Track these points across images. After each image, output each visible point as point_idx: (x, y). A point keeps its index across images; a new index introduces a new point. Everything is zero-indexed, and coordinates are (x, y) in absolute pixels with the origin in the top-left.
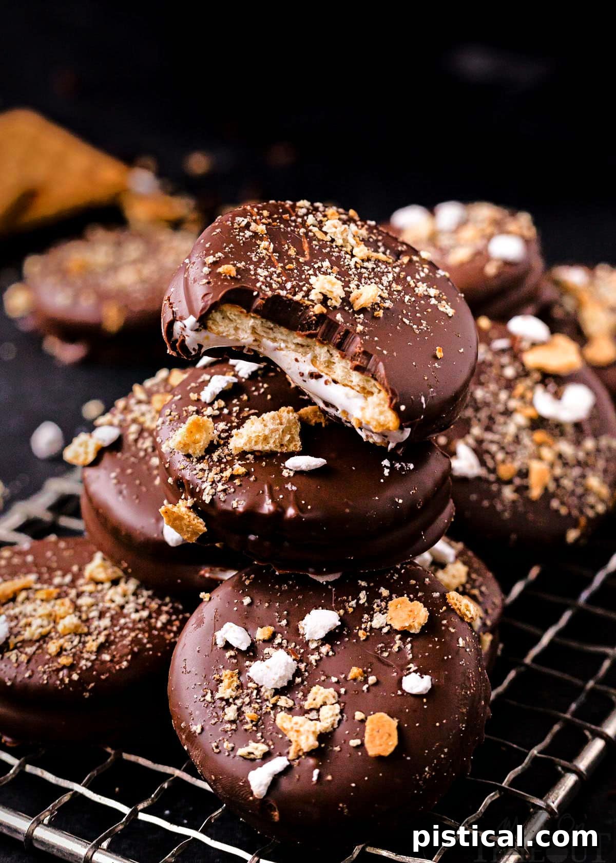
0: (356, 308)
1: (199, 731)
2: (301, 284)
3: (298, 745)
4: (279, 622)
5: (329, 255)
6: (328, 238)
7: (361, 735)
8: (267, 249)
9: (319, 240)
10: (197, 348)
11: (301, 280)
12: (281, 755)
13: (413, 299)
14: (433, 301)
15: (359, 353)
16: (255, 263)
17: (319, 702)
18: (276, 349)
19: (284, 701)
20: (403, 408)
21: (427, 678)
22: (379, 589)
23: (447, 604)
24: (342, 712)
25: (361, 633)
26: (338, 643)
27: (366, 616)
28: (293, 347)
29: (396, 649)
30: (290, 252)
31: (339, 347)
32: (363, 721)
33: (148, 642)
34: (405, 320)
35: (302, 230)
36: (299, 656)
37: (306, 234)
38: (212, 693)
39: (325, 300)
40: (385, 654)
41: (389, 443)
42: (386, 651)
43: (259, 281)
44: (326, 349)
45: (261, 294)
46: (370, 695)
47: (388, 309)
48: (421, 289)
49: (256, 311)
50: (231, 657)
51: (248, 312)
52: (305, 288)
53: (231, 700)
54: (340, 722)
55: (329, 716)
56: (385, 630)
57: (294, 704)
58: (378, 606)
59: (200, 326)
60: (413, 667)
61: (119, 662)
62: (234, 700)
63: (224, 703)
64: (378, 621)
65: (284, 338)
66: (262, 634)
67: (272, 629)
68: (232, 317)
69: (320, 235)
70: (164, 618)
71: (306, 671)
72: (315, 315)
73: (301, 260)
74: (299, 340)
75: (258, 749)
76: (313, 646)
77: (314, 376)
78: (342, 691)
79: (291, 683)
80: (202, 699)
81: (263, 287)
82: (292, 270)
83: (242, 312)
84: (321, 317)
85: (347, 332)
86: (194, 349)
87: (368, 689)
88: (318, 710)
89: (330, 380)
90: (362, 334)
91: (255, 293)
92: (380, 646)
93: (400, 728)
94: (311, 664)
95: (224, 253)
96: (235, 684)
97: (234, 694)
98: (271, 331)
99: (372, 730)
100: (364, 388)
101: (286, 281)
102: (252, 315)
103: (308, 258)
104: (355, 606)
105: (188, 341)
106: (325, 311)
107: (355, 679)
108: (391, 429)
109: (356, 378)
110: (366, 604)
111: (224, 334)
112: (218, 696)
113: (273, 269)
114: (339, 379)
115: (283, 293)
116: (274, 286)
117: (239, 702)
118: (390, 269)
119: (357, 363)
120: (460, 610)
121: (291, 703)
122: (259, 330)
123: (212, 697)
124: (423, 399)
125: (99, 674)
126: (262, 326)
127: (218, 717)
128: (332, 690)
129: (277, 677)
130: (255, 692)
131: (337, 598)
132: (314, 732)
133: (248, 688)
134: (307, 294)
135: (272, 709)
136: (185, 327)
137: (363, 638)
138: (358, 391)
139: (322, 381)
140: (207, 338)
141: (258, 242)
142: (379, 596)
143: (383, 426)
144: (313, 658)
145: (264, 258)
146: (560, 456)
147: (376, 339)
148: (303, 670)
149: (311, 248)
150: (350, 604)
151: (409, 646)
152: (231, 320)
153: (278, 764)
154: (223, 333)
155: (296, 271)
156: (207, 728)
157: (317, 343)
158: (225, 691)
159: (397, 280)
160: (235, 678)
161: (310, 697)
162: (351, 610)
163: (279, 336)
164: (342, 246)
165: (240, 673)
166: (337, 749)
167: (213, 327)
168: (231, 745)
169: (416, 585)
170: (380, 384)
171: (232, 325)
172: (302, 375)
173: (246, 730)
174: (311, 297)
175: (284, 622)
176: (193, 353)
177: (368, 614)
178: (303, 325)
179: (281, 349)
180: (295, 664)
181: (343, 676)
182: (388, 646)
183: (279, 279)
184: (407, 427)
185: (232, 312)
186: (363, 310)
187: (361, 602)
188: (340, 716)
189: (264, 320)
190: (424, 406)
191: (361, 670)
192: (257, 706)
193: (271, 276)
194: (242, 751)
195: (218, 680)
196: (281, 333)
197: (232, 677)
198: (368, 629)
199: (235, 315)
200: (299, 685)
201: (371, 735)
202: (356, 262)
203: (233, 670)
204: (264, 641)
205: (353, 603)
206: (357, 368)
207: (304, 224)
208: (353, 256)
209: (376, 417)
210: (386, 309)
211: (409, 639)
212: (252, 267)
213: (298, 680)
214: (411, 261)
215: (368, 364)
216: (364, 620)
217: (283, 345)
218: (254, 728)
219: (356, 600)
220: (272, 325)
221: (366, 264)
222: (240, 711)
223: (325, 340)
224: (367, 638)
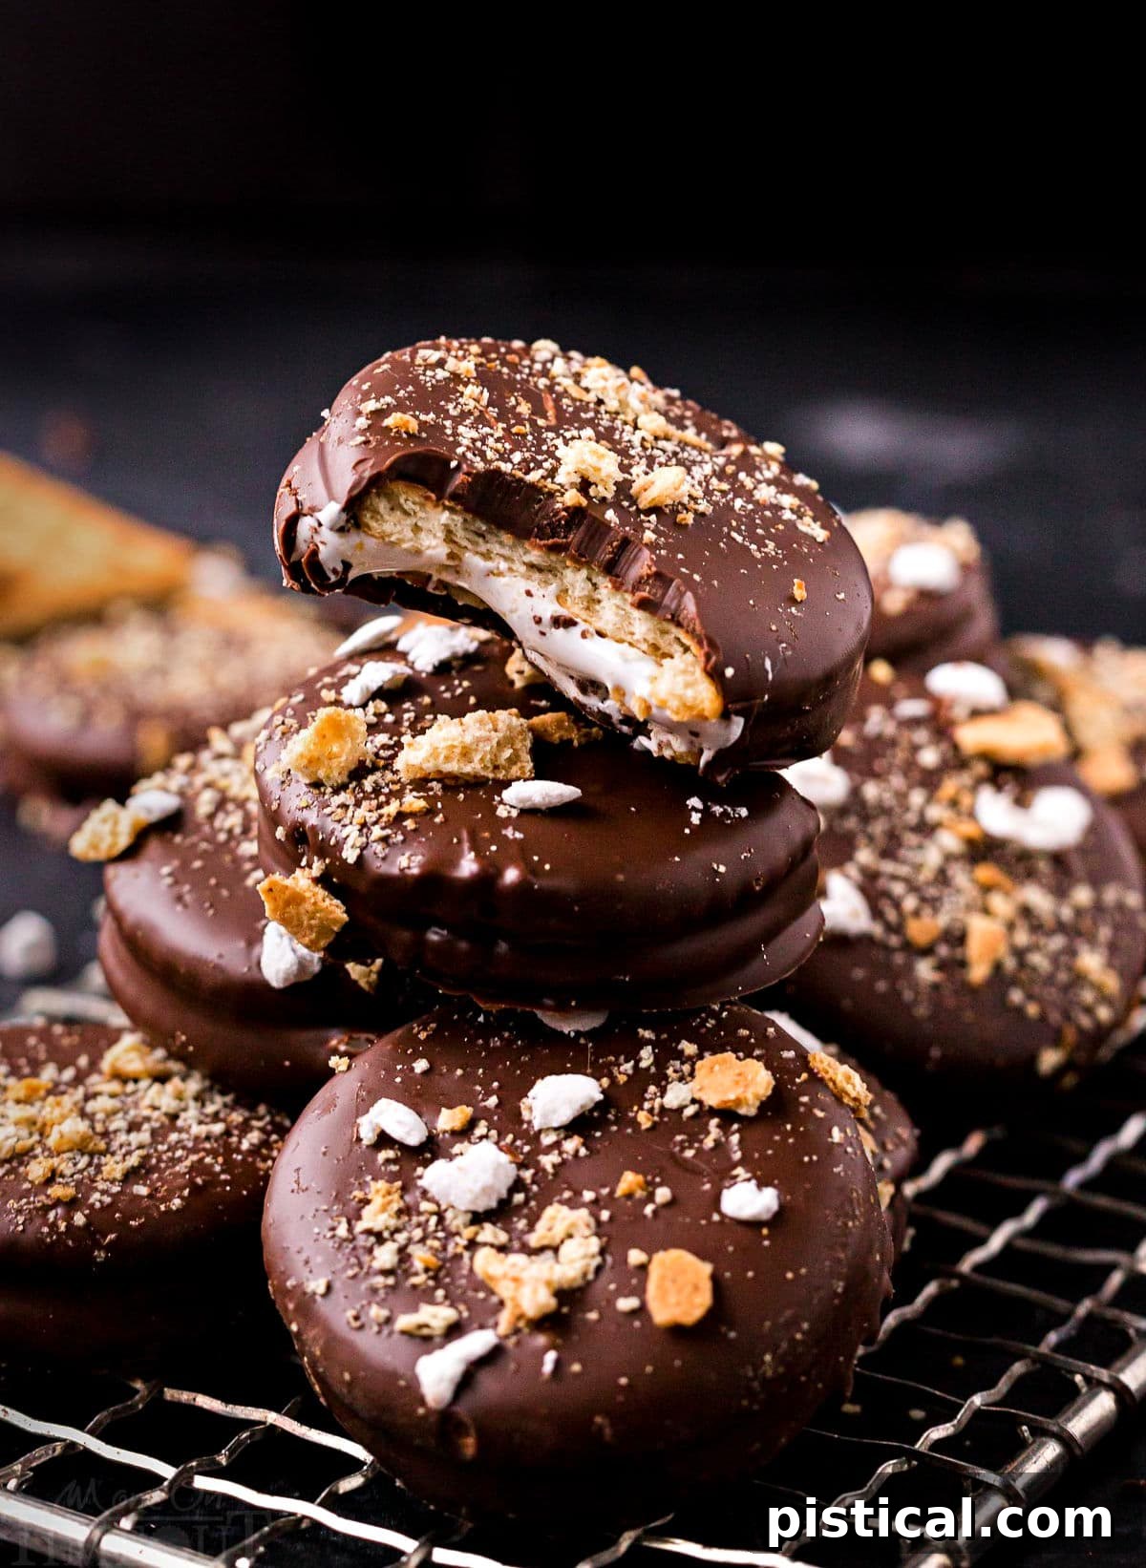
0: (643, 504)
1: (321, 1289)
2: (539, 458)
3: (517, 1306)
4: (483, 1100)
5: (592, 423)
6: (591, 397)
7: (640, 1291)
8: (477, 400)
9: (574, 400)
10: (340, 568)
11: (539, 452)
12: (482, 1327)
13: (750, 507)
14: (787, 515)
15: (649, 576)
16: (453, 418)
17: (559, 1232)
18: (490, 573)
19: (489, 1233)
20: (729, 672)
21: (771, 1192)
22: (678, 1043)
23: (810, 1071)
24: (602, 1252)
25: (642, 1117)
26: (598, 1134)
27: (652, 1089)
28: (523, 569)
29: (709, 1143)
30: (519, 409)
31: (611, 569)
32: (643, 1268)
33: (223, 1171)
34: (734, 534)
35: (543, 382)
36: (521, 1157)
37: (550, 389)
38: (349, 1222)
39: (584, 485)
40: (689, 1153)
41: (701, 752)
42: (691, 1147)
43: (460, 445)
44: (584, 573)
45: (464, 466)
46: (660, 1225)
47: (703, 514)
48: (766, 493)
49: (454, 497)
50: (388, 1161)
51: (440, 498)
52: (546, 465)
53: (386, 1234)
54: (599, 1269)
55: (578, 1257)
56: (690, 1111)
57: (510, 1240)
58: (675, 1071)
59: (348, 521)
60: (743, 1172)
61: (166, 1199)
62: (392, 1234)
63: (372, 1239)
64: (676, 1095)
65: (506, 552)
66: (449, 1119)
67: (469, 1110)
68: (409, 506)
69: (575, 391)
70: (254, 1137)
71: (534, 1182)
72: (566, 509)
73: (541, 422)
74: (535, 556)
75: (437, 1315)
76: (548, 1140)
77: (560, 622)
78: (605, 1215)
79: (504, 1202)
80: (329, 1234)
81: (469, 455)
82: (524, 436)
83: (428, 498)
84: (576, 513)
85: (626, 542)
86: (335, 571)
87: (655, 1212)
88: (556, 1250)
89: (592, 630)
90: (653, 547)
91: (453, 464)
92: (679, 1138)
93: (715, 1278)
94: (544, 1170)
95: (397, 399)
96: (395, 1207)
97: (393, 1223)
98: (481, 540)
99: (663, 1278)
100: (655, 648)
101: (512, 451)
102: (447, 503)
103: (553, 422)
104: (630, 1072)
105: (324, 553)
106: (584, 502)
107: (629, 1196)
108: (706, 713)
109: (642, 625)
110: (653, 1070)
111: (393, 539)
112: (360, 1227)
113: (487, 430)
114: (608, 628)
115: (506, 467)
116: (490, 454)
117: (401, 1238)
118: (707, 457)
119: (645, 594)
120: (834, 1083)
121: (503, 1237)
122: (460, 535)
123: (350, 1229)
124: (768, 664)
125: (127, 1218)
126: (466, 529)
127: (360, 1265)
128: (584, 1213)
129: (477, 1188)
130: (434, 1219)
131: (597, 1060)
132: (548, 1283)
133: (419, 1214)
134: (552, 473)
135: (467, 1248)
136: (320, 525)
137: (646, 1125)
138: (644, 652)
139: (576, 631)
140: (361, 546)
141: (461, 388)
142: (680, 1055)
143: (690, 708)
144: (548, 1161)
145: (470, 413)
146: (1026, 912)
147: (680, 556)
148: (529, 1181)
149: (558, 408)
150: (622, 1068)
151: (735, 1139)
152: (406, 513)
153: (477, 1343)
154: (391, 534)
155: (530, 438)
156: (337, 1285)
157: (568, 563)
158: (374, 1218)
159: (720, 475)
160: (396, 1196)
161: (541, 1226)
162: (622, 1079)
163: (496, 548)
164: (617, 413)
165: (404, 1189)
166: (593, 1316)
167: (373, 524)
168: (384, 1313)
169: (749, 1037)
170: (687, 632)
171: (410, 521)
172: (538, 621)
173: (414, 1287)
174: (559, 479)
175: (493, 1101)
176: (333, 578)
177: (658, 1085)
178: (541, 528)
179: (500, 574)
180: (512, 1170)
181: (605, 1191)
182: (694, 1138)
183: (499, 446)
184: (738, 713)
185: (409, 498)
186: (655, 510)
187: (643, 1064)
188: (598, 1260)
189: (469, 517)
190: (770, 676)
191: (640, 1178)
192: (436, 1244)
193: (483, 440)
194: (405, 1321)
195: (360, 1201)
196: (501, 543)
197: (389, 1193)
198: (656, 1111)
199: (414, 503)
200: (520, 1207)
201: (660, 1287)
202: (643, 439)
203: (391, 1181)
204: (453, 1133)
205: (628, 1067)
206: (643, 605)
207: (545, 373)
208: (636, 428)
209: (679, 690)
210: (700, 516)
211: (735, 1126)
212: (448, 423)
213: (519, 1198)
214: (745, 454)
215: (664, 595)
216: (647, 1096)
217: (503, 565)
218: (431, 1283)
219: (632, 1062)
220: (484, 528)
221: (662, 444)
222: (403, 1253)
223: (582, 558)
224: (655, 1125)
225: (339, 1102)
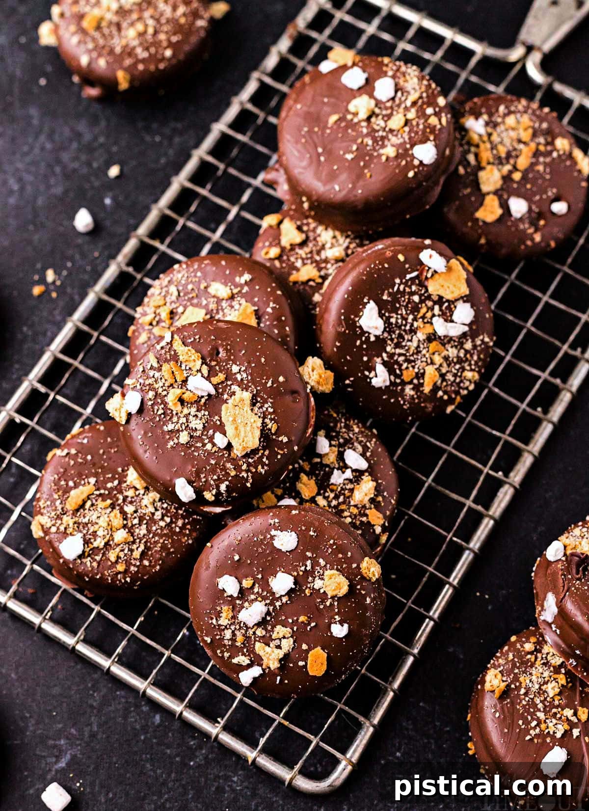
1: (209, 641)
3: (268, 664)
4: (257, 575)
7: (305, 659)
12: (258, 666)
17: (281, 636)
19: (260, 631)
21: (346, 626)
22: (319, 560)
23: (361, 574)
24: (294, 643)
25: (307, 591)
26: (293, 595)
27: (310, 578)
29: (328, 604)
32: (307, 651)
33: (171, 547)
36: (269, 601)
38: (216, 619)
40: (322, 607)
42: (322, 604)
46: (312, 633)
50: (227, 596)
53: (228, 627)
54: (293, 650)
55: (287, 644)
56: (322, 591)
57: (266, 633)
58: (318, 572)
60: (337, 618)
61: (154, 566)
63: (224, 628)
64: (318, 583)
66: (246, 583)
67: (253, 580)
75: (244, 660)
76: (278, 596)
78: (295, 628)
79: (264, 619)
87: (310, 630)
88: (280, 640)
92: (318, 600)
93: (328, 659)
94: (276, 607)
96: (230, 615)
97: (229, 623)
99: (313, 657)
104: (304, 570)
107: (303, 622)
110: (311, 570)
112: (220, 623)
117: (233, 627)
120: (369, 577)
121: (264, 633)
123: (217, 622)
125: (143, 575)
127: (220, 636)
128: (289, 628)
129: (256, 615)
130: (243, 623)
131: (293, 563)
132: (278, 658)
133: (238, 620)
135: (253, 635)
137: (308, 594)
142: (319, 564)
144: (278, 604)
148: (272, 612)
150: (301, 569)
151: (336, 603)
153: (256, 671)
156: (214, 641)
158: (224, 620)
160: (231, 611)
161: (276, 631)
165: (233, 609)
166: (292, 666)
168: (228, 655)
169: (342, 558)
173: (237, 647)
175: (260, 576)
177: (312, 577)
180: (266, 607)
181: (295, 618)
182: (323, 601)
187: (308, 568)
188: (293, 646)
191: (306, 617)
192: (244, 632)
194: (235, 660)
195: (220, 612)
197: (228, 610)
198: (312, 589)
200: (269, 621)
201: (312, 660)
203: (229, 606)
204: (248, 588)
205: (303, 568)
211: (336, 598)
213: (269, 618)
216: (309, 581)
218: (243, 645)
219: (305, 566)
222: (234, 634)
224: (311, 593)
225: (211, 566)
